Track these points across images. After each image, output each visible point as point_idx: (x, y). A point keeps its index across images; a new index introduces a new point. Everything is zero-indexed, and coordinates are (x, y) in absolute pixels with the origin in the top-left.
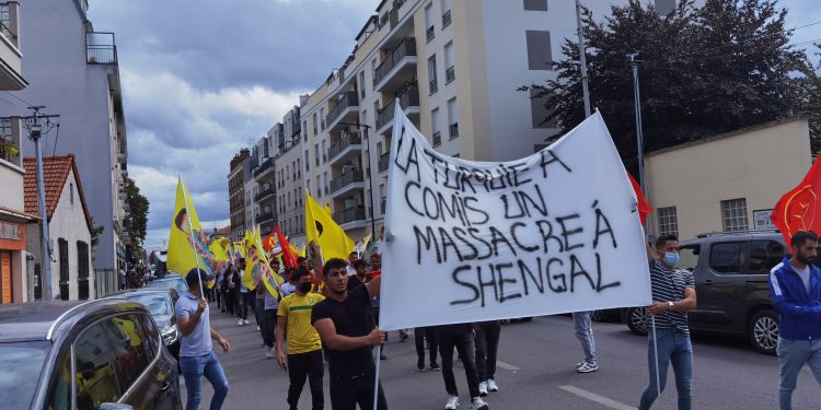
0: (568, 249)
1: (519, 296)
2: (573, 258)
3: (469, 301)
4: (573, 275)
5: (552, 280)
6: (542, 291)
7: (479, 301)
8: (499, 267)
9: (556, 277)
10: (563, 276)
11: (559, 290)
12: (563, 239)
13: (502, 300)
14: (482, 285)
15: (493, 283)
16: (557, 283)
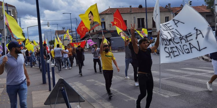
0: (188, 41)
1: (178, 55)
2: (190, 44)
3: (169, 57)
4: (191, 48)
5: (185, 50)
6: (183, 54)
7: (170, 56)
8: (172, 48)
9: (186, 50)
10: (188, 49)
11: (188, 53)
12: (186, 39)
13: (175, 56)
14: (170, 52)
15: (172, 52)
16: (187, 51)
